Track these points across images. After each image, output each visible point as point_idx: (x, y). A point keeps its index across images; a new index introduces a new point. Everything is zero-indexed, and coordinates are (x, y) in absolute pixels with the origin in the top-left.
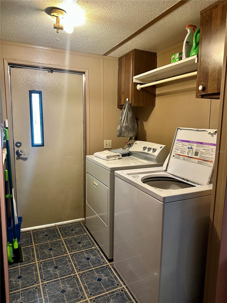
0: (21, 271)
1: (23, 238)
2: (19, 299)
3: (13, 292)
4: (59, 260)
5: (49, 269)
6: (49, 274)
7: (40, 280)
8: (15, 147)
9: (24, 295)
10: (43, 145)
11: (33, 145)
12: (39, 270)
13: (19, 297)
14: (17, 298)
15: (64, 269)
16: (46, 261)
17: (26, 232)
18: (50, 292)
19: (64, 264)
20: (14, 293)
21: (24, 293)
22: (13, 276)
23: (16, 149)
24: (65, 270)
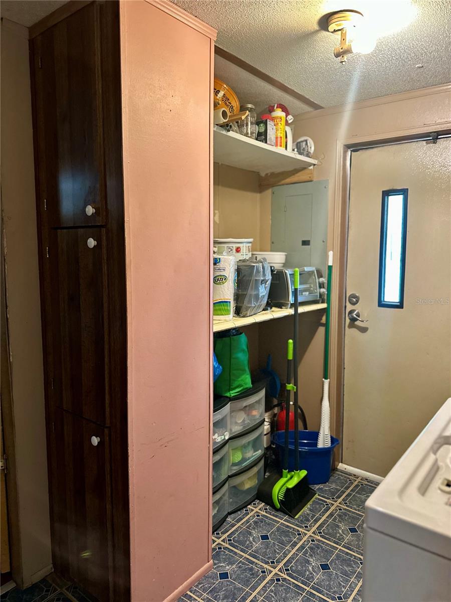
0: (276, 530)
1: (335, 482)
2: (230, 566)
3: (236, 551)
4: (343, 560)
5: (312, 560)
6: (302, 567)
7: (281, 565)
8: (348, 304)
9: (240, 567)
10: (400, 306)
11: (381, 304)
12: (297, 550)
13: (232, 564)
14: (231, 562)
15: (333, 581)
16: (324, 543)
17: (350, 475)
18: (271, 595)
19: (345, 573)
20: (236, 553)
21: (243, 564)
22: (260, 529)
23: (349, 307)
24: (333, 584)
